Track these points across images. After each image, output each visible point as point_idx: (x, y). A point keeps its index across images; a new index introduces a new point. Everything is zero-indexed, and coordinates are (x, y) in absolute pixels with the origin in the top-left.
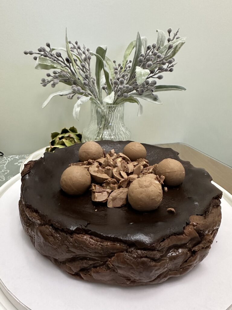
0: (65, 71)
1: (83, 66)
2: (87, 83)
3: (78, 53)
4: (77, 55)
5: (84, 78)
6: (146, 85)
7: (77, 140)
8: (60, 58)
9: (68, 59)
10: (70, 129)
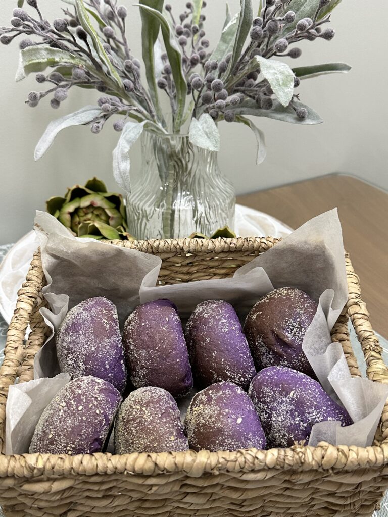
0: (80, 65)
1: (109, 36)
5: (124, 72)
7: (111, 212)
9: (84, 32)
10: (87, 187)
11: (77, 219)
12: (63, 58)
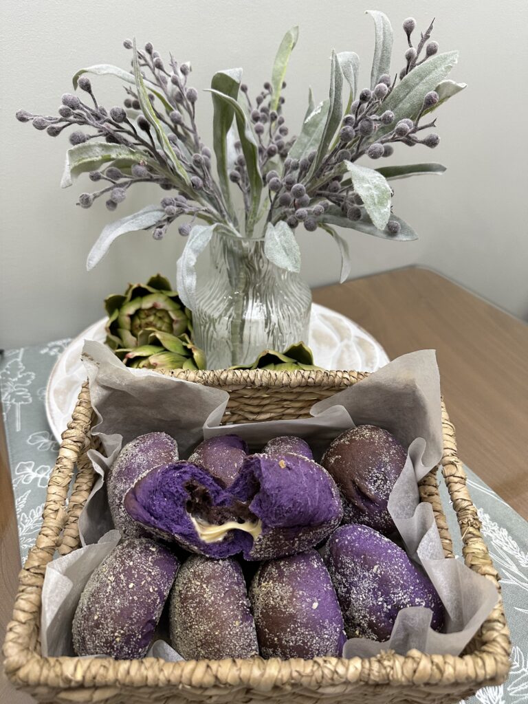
0: (141, 162)
1: (177, 122)
2: (200, 182)
5: (191, 167)
7: (175, 314)
9: (146, 122)
10: (150, 284)
11: (138, 322)
12: (120, 154)
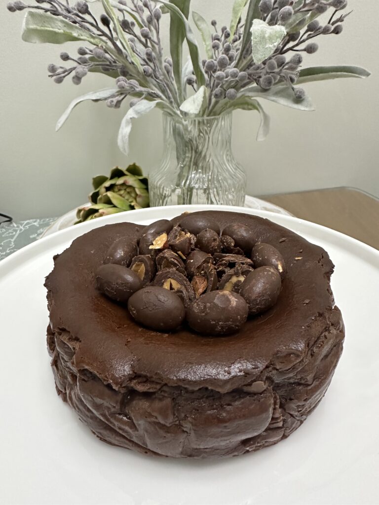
0: (100, 45)
1: (146, 36)
2: (150, 70)
3: (135, 7)
4: (133, 10)
5: (144, 60)
6: (277, 67)
7: (140, 191)
8: (86, 17)
10: (127, 170)
